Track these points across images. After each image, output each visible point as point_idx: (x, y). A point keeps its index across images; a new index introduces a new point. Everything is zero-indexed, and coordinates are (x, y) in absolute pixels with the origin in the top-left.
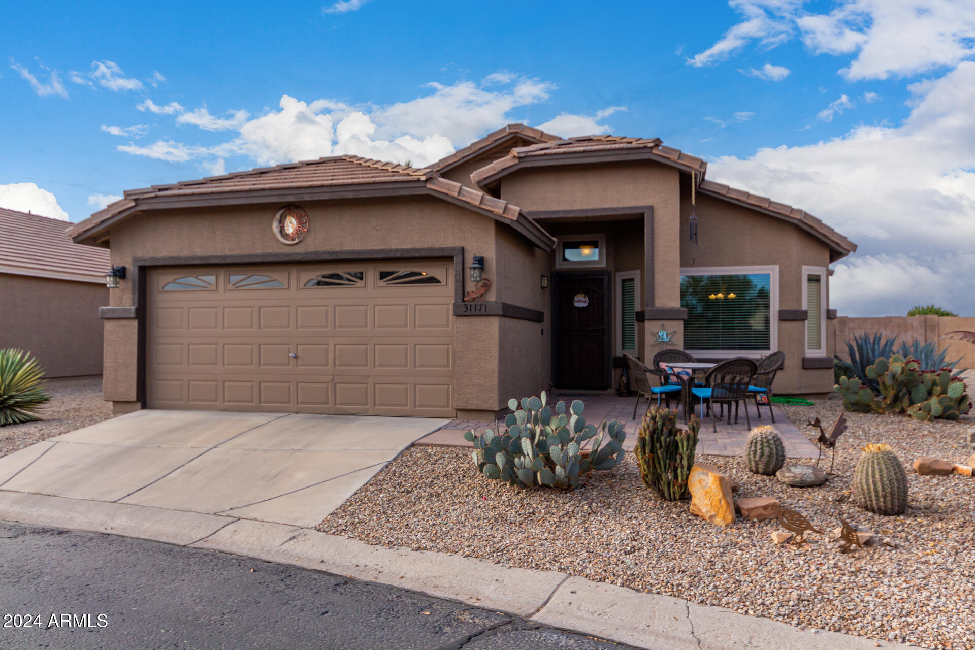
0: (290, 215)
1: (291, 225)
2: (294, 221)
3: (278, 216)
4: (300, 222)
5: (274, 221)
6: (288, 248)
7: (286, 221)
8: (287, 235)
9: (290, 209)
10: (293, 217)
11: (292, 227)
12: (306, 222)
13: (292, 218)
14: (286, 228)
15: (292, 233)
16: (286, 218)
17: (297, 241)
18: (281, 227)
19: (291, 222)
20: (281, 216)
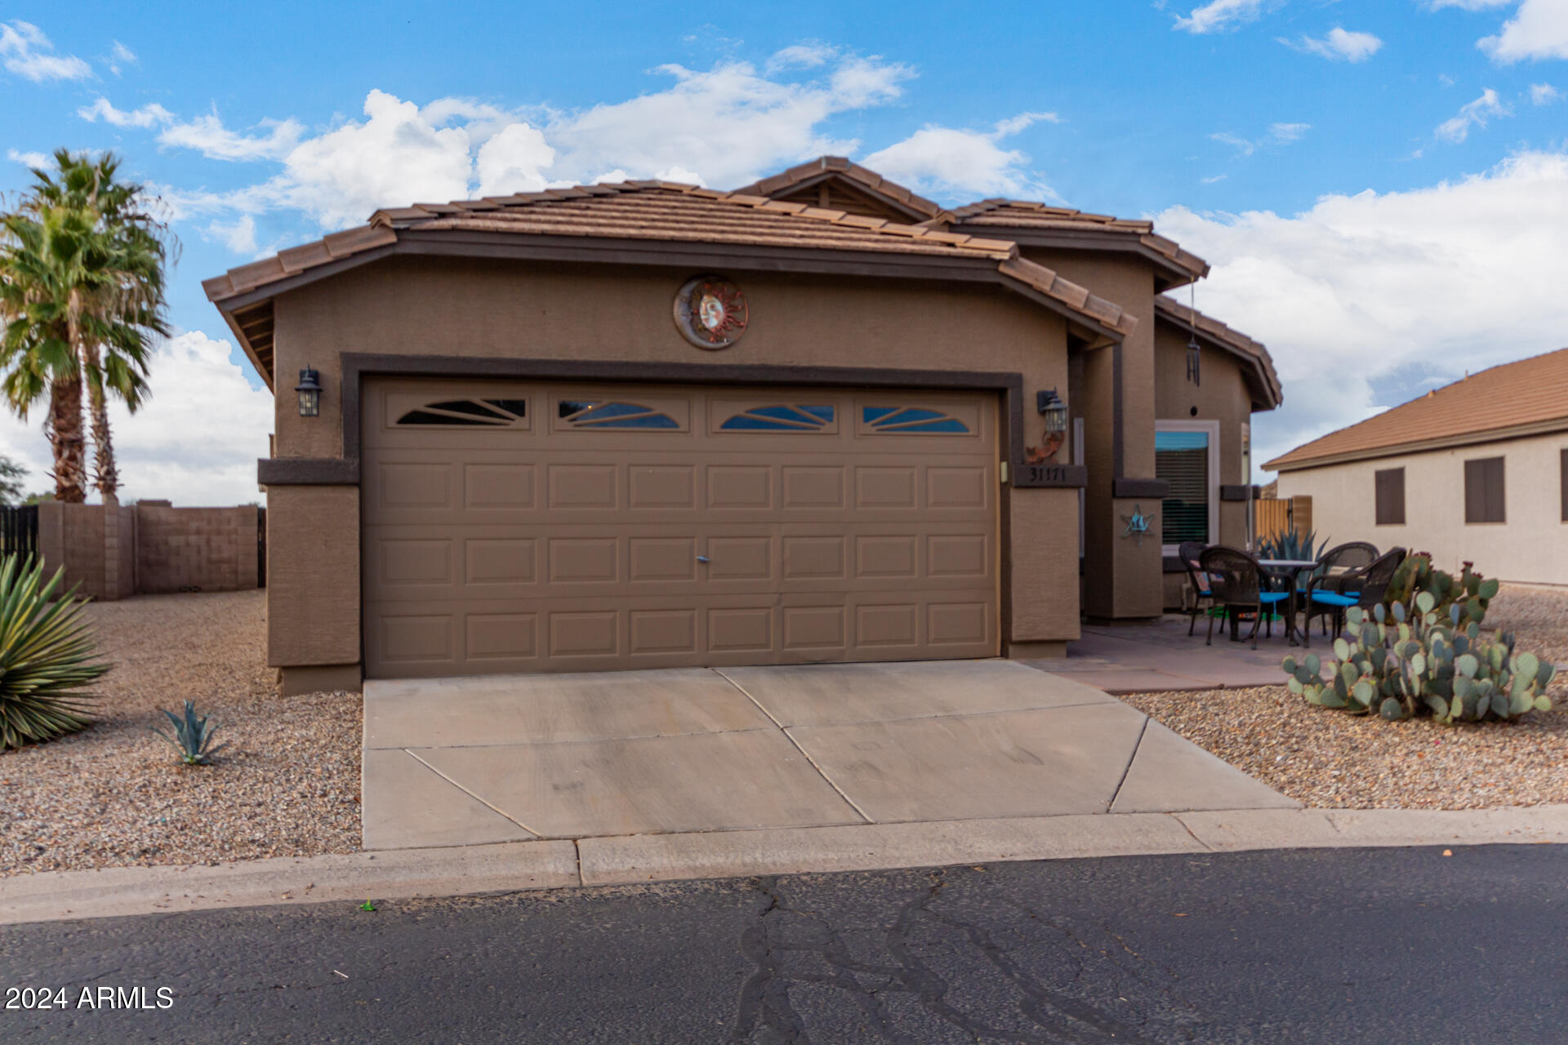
0: (709, 293)
1: (712, 313)
2: (719, 306)
3: (686, 292)
4: (730, 309)
5: (677, 302)
6: (707, 354)
7: (703, 304)
8: (706, 329)
9: (708, 282)
10: (716, 297)
11: (716, 317)
12: (743, 308)
13: (714, 299)
14: (703, 317)
15: (716, 328)
16: (701, 298)
17: (725, 342)
18: (692, 314)
19: (713, 307)
20: (692, 292)
